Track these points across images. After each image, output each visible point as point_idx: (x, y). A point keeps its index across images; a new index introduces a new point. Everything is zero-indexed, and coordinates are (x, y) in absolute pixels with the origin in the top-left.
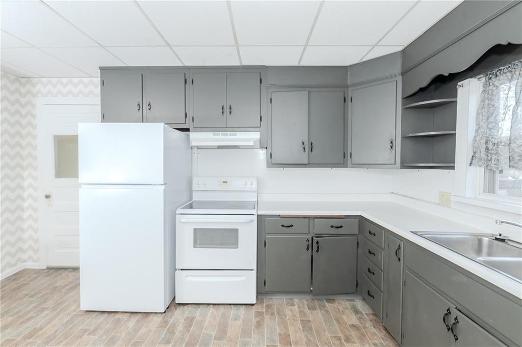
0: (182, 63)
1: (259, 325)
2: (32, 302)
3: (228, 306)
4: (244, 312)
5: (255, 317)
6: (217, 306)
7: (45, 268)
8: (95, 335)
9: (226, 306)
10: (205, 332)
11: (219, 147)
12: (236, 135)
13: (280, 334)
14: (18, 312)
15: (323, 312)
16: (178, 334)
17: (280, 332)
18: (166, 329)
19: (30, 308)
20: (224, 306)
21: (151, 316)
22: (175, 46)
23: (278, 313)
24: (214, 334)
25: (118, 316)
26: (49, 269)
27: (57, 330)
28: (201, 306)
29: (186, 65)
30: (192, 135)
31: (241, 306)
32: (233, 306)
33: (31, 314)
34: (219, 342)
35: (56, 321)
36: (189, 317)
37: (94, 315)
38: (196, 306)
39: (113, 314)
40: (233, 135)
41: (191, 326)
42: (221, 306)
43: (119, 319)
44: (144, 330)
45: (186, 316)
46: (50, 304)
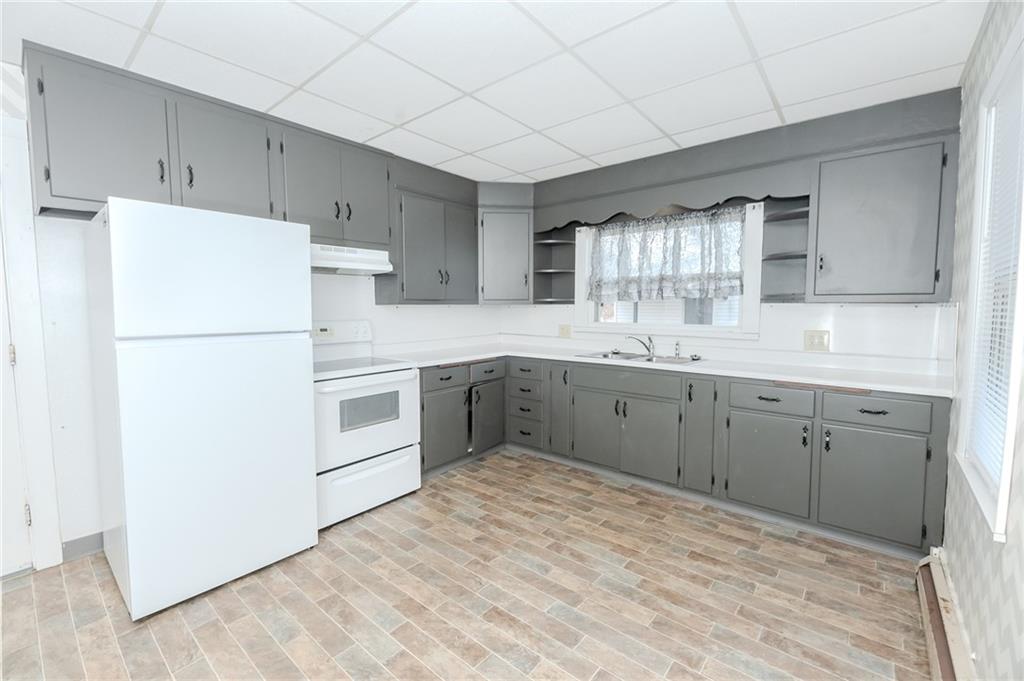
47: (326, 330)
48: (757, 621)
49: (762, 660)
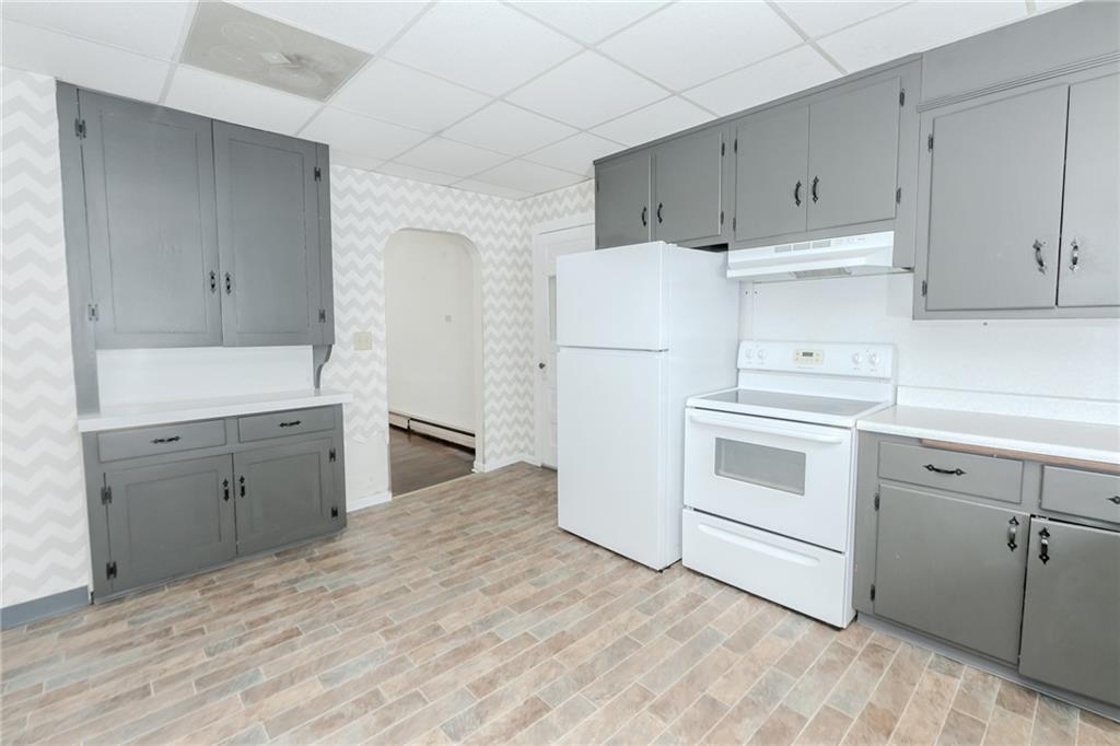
0: (714, 114)
1: (829, 667)
2: (518, 501)
3: (780, 609)
4: (807, 632)
5: (829, 650)
6: (756, 599)
7: (539, 465)
8: (564, 562)
9: (774, 607)
10: (713, 627)
11: (800, 275)
12: (829, 245)
13: (871, 705)
14: (504, 507)
15: (1046, 729)
16: (666, 609)
17: (874, 702)
18: (653, 596)
19: (513, 507)
20: (770, 605)
21: (640, 569)
22: (687, 90)
23: (895, 671)
24: (727, 637)
25: (597, 551)
26: (543, 467)
27: (530, 540)
28: (726, 587)
29: (722, 115)
30: (734, 256)
31: (809, 621)
32: (789, 613)
33: (513, 514)
34: (730, 652)
35: (531, 530)
36: (696, 595)
37: (572, 538)
38: (716, 584)
39: (592, 547)
40: (821, 246)
41: (693, 607)
42: (766, 603)
43: (597, 555)
44: (622, 582)
45: (691, 590)
46: (532, 509)
47: (811, 354)
48: (400, 703)
49: (360, 676)
